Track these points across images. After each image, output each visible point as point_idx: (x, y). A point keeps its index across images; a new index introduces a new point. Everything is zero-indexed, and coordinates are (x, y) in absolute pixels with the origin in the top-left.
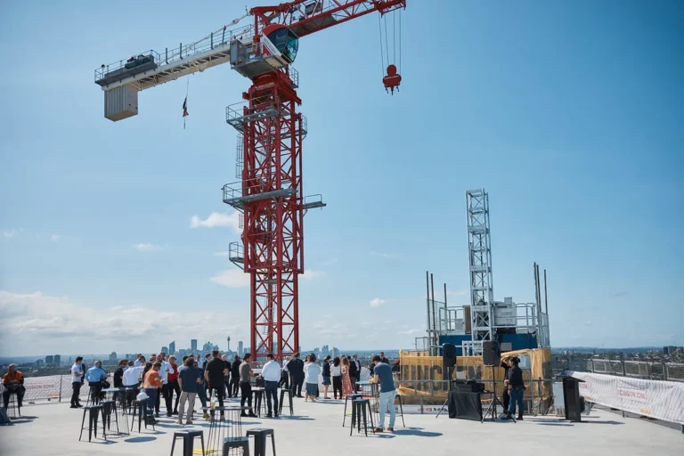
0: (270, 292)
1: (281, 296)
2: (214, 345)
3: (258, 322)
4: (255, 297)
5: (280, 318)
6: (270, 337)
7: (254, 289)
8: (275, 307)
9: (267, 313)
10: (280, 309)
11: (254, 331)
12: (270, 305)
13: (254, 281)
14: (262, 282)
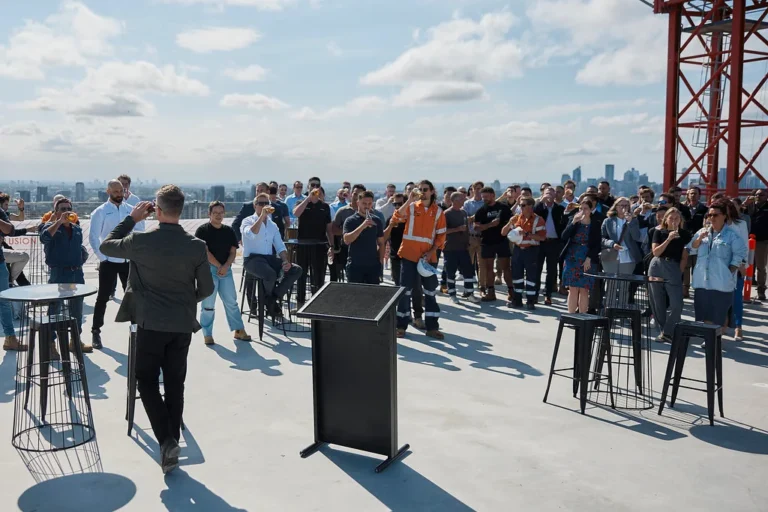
0: (715, 53)
1: (741, 62)
2: (641, 174)
3: (681, 120)
4: (676, 66)
5: (737, 109)
6: (712, 152)
7: (675, 47)
8: (726, 85)
9: (706, 99)
10: (737, 90)
11: (672, 140)
12: (715, 82)
13: (675, 31)
14: (695, 31)
